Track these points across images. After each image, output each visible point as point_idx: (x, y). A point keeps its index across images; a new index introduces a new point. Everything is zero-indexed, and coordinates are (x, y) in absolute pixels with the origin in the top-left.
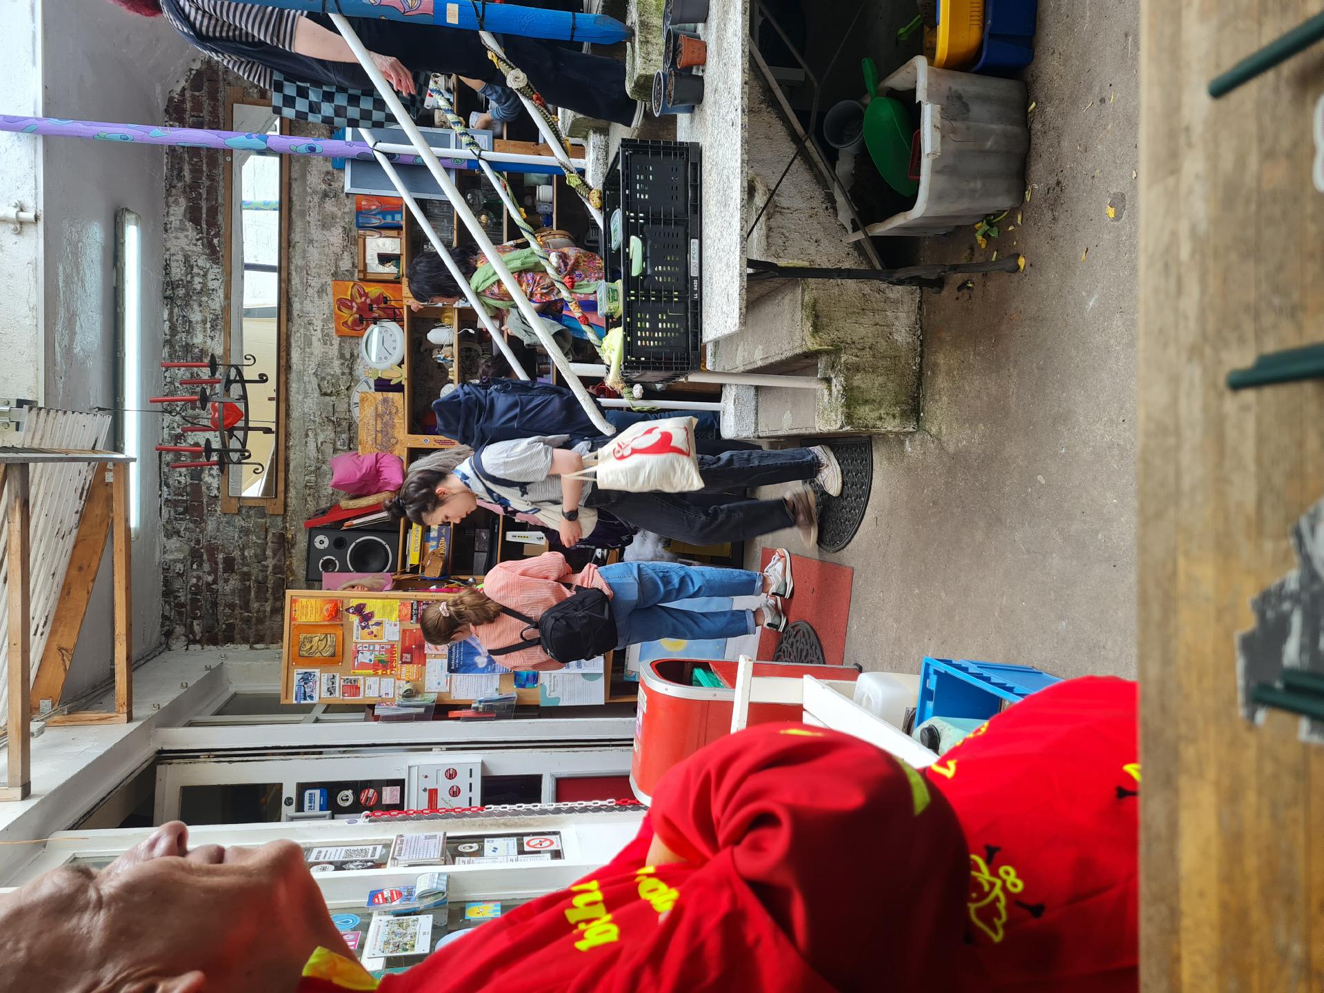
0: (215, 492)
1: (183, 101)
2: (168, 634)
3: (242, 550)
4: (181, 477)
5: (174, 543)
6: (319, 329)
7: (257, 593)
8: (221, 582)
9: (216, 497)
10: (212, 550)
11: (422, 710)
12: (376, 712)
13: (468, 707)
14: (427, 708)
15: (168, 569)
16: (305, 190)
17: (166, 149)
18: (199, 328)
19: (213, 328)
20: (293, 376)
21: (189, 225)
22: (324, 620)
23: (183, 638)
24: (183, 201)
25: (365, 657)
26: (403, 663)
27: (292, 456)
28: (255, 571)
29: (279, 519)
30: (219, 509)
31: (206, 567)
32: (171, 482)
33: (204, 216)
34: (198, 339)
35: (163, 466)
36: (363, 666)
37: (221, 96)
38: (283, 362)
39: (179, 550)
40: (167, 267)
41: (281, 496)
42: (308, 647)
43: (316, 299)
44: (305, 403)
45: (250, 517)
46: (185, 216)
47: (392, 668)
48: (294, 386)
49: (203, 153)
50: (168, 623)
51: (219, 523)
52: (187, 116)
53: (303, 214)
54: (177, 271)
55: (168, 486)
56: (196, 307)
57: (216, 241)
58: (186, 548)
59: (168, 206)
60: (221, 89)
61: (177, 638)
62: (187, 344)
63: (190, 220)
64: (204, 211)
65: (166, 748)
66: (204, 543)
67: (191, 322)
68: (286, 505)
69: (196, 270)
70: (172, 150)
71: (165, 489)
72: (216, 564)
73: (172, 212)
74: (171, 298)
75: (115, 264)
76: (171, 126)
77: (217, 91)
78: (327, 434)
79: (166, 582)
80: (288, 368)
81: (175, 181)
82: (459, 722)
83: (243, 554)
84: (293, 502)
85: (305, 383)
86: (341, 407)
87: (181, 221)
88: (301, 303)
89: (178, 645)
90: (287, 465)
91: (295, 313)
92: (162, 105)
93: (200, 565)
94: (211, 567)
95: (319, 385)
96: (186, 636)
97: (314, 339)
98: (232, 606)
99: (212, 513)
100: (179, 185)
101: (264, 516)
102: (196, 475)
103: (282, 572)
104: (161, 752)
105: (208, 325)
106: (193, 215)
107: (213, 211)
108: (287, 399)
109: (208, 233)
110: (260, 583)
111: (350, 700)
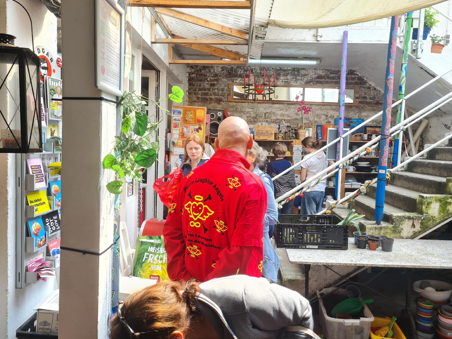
0: (235, 81)
1: (354, 75)
2: (192, 67)
3: (217, 89)
4: (240, 72)
5: (220, 69)
6: (285, 113)
7: (204, 93)
8: (207, 82)
9: (234, 81)
10: (217, 80)
11: (168, 147)
12: (168, 133)
13: (169, 161)
14: (169, 149)
15: (212, 67)
16: (328, 110)
17: (339, 69)
18: (285, 78)
19: (285, 82)
20: (271, 105)
21: (317, 76)
22: (197, 118)
23: (191, 71)
24: (324, 74)
25: (185, 130)
26: (183, 141)
27: (246, 104)
28: (211, 92)
29: (226, 100)
30: (230, 82)
31: (212, 78)
32: (238, 69)
33: (319, 80)
34: (282, 78)
35: (243, 67)
36: (183, 129)
37: (356, 86)
38: (275, 102)
39: (218, 71)
40: (304, 69)
41: (234, 101)
42: (189, 113)
43: (294, 112)
44: (262, 109)
45: (227, 91)
46: (319, 74)
47: (182, 138)
48: (267, 105)
49: (339, 80)
50: (195, 67)
51: (226, 82)
52: (350, 76)
53: (321, 109)
54: (302, 72)
55: (237, 68)
56: (292, 77)
57: (312, 83)
58: (218, 73)
59: (322, 70)
60: (358, 86)
61: (191, 70)
62: (280, 74)
63: (318, 76)
64: (321, 80)
65: (160, 73)
66: (220, 78)
67: (287, 75)
68: (231, 102)
69: (303, 77)
70: (339, 71)
71: (236, 67)
72: (213, 81)
73: (320, 71)
74: (294, 70)
75: (304, 58)
76: (347, 71)
77: (358, 84)
78: (253, 115)
79: (208, 67)
80: (273, 103)
81: (330, 72)
82: (164, 158)
83: (216, 89)
84: (232, 104)
85: (268, 108)
86: (261, 119)
87: (318, 73)
88: (293, 108)
89: (189, 70)
90: (243, 102)
91: (290, 106)
92: (353, 69)
93: (213, 77)
94: (212, 80)
95: (268, 113)
96: (191, 72)
97: (282, 111)
98: (200, 85)
99: (229, 80)
100: (329, 73)
101: (228, 95)
102: (240, 76)
103: (210, 100)
104: (159, 72)
105: (286, 81)
106: (319, 77)
107: (321, 83)
108: (263, 103)
109: (314, 81)
110: (207, 94)
111: (172, 125)
